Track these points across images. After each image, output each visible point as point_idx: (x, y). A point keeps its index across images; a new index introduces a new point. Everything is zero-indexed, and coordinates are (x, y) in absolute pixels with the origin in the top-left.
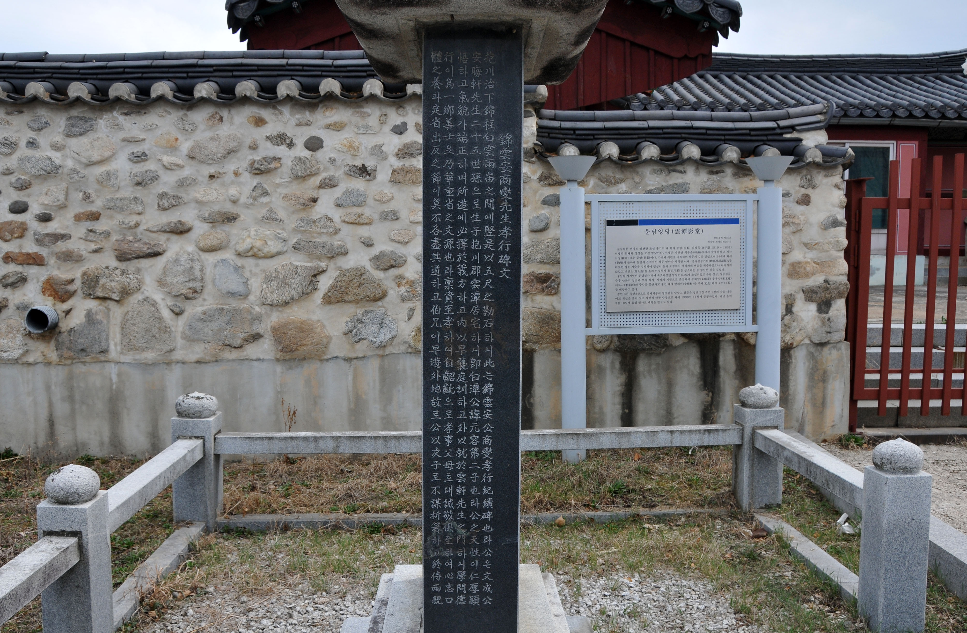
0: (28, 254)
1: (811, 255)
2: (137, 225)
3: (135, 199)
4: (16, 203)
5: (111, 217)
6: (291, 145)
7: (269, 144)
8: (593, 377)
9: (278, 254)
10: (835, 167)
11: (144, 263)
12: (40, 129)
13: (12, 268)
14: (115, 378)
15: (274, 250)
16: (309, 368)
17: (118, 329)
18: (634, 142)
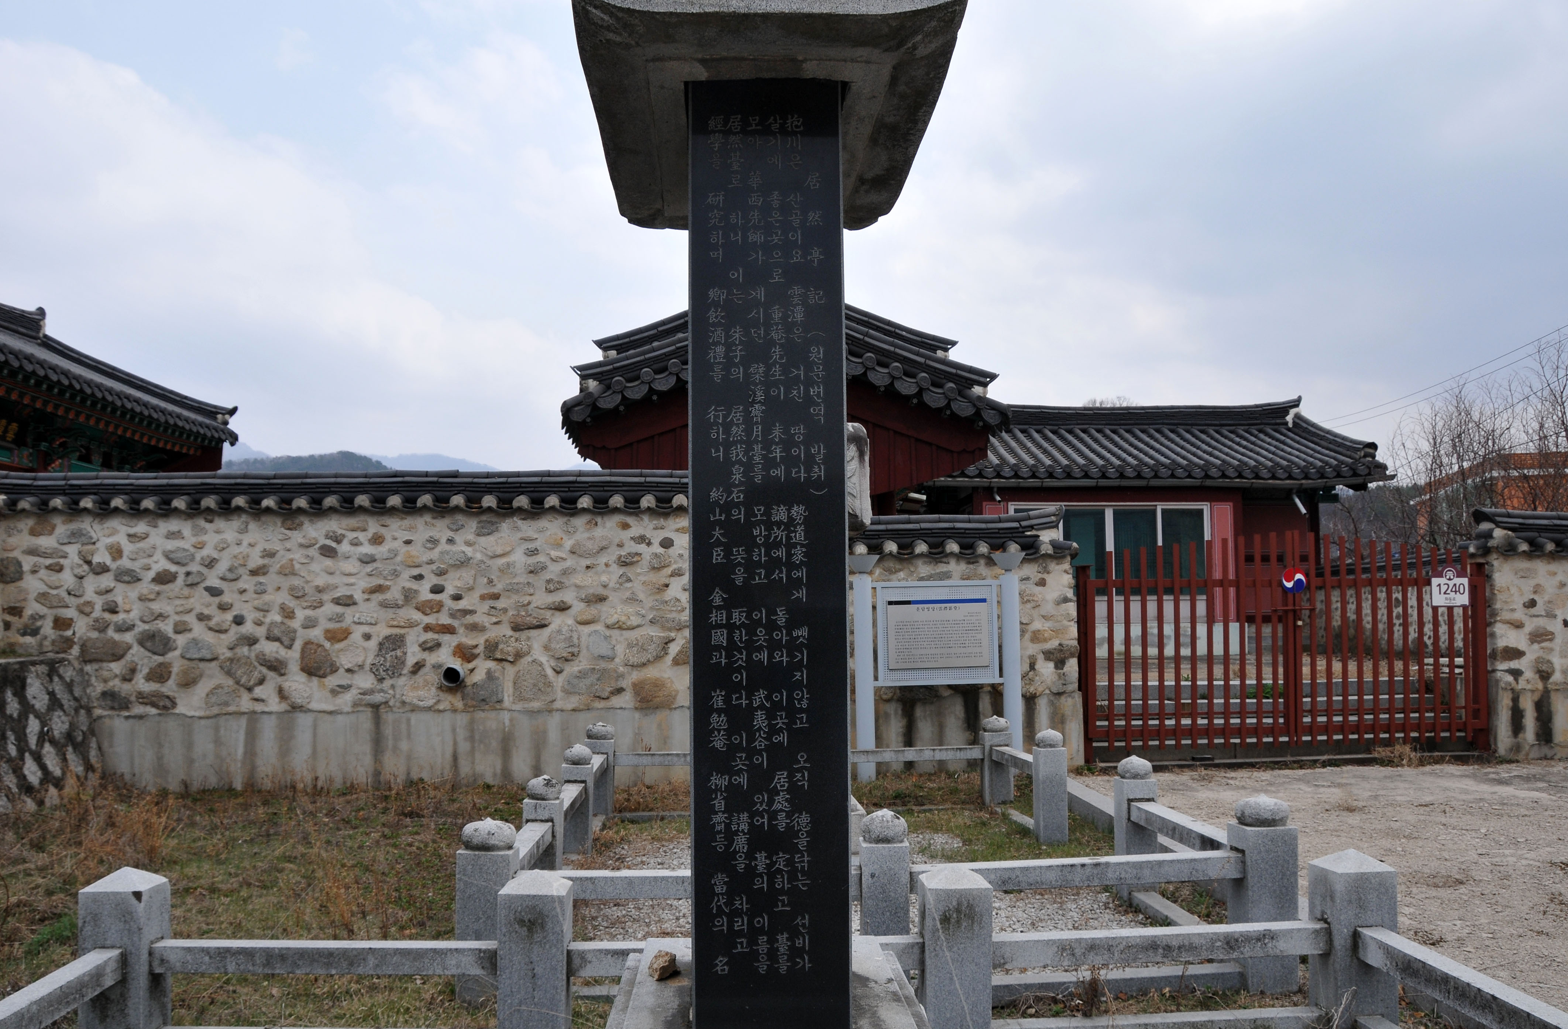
0: (443, 625)
1: (1048, 625)
2: (529, 603)
3: (528, 583)
4: (435, 585)
5: (509, 597)
6: (649, 544)
7: (632, 543)
8: (881, 721)
9: (638, 626)
10: (1064, 557)
11: (533, 633)
12: (457, 530)
13: (430, 635)
14: (507, 723)
15: (635, 623)
16: (661, 715)
17: (511, 684)
18: (909, 540)
